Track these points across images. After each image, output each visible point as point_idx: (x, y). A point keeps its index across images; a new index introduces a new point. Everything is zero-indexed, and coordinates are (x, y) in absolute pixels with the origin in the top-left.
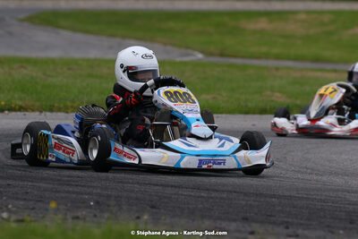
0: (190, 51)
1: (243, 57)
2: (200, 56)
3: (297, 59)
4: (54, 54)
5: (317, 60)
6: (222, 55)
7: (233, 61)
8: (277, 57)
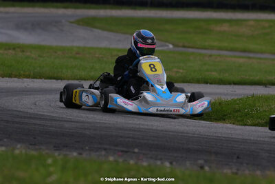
0: (167, 44)
1: (197, 48)
2: (171, 46)
3: (232, 50)
4: (81, 44)
5: (244, 51)
6: (184, 47)
7: (191, 50)
8: (220, 49)
